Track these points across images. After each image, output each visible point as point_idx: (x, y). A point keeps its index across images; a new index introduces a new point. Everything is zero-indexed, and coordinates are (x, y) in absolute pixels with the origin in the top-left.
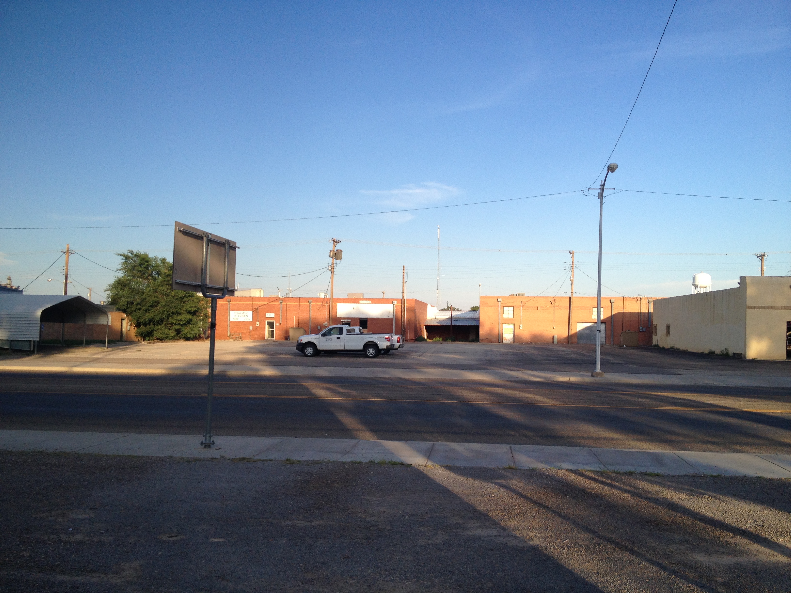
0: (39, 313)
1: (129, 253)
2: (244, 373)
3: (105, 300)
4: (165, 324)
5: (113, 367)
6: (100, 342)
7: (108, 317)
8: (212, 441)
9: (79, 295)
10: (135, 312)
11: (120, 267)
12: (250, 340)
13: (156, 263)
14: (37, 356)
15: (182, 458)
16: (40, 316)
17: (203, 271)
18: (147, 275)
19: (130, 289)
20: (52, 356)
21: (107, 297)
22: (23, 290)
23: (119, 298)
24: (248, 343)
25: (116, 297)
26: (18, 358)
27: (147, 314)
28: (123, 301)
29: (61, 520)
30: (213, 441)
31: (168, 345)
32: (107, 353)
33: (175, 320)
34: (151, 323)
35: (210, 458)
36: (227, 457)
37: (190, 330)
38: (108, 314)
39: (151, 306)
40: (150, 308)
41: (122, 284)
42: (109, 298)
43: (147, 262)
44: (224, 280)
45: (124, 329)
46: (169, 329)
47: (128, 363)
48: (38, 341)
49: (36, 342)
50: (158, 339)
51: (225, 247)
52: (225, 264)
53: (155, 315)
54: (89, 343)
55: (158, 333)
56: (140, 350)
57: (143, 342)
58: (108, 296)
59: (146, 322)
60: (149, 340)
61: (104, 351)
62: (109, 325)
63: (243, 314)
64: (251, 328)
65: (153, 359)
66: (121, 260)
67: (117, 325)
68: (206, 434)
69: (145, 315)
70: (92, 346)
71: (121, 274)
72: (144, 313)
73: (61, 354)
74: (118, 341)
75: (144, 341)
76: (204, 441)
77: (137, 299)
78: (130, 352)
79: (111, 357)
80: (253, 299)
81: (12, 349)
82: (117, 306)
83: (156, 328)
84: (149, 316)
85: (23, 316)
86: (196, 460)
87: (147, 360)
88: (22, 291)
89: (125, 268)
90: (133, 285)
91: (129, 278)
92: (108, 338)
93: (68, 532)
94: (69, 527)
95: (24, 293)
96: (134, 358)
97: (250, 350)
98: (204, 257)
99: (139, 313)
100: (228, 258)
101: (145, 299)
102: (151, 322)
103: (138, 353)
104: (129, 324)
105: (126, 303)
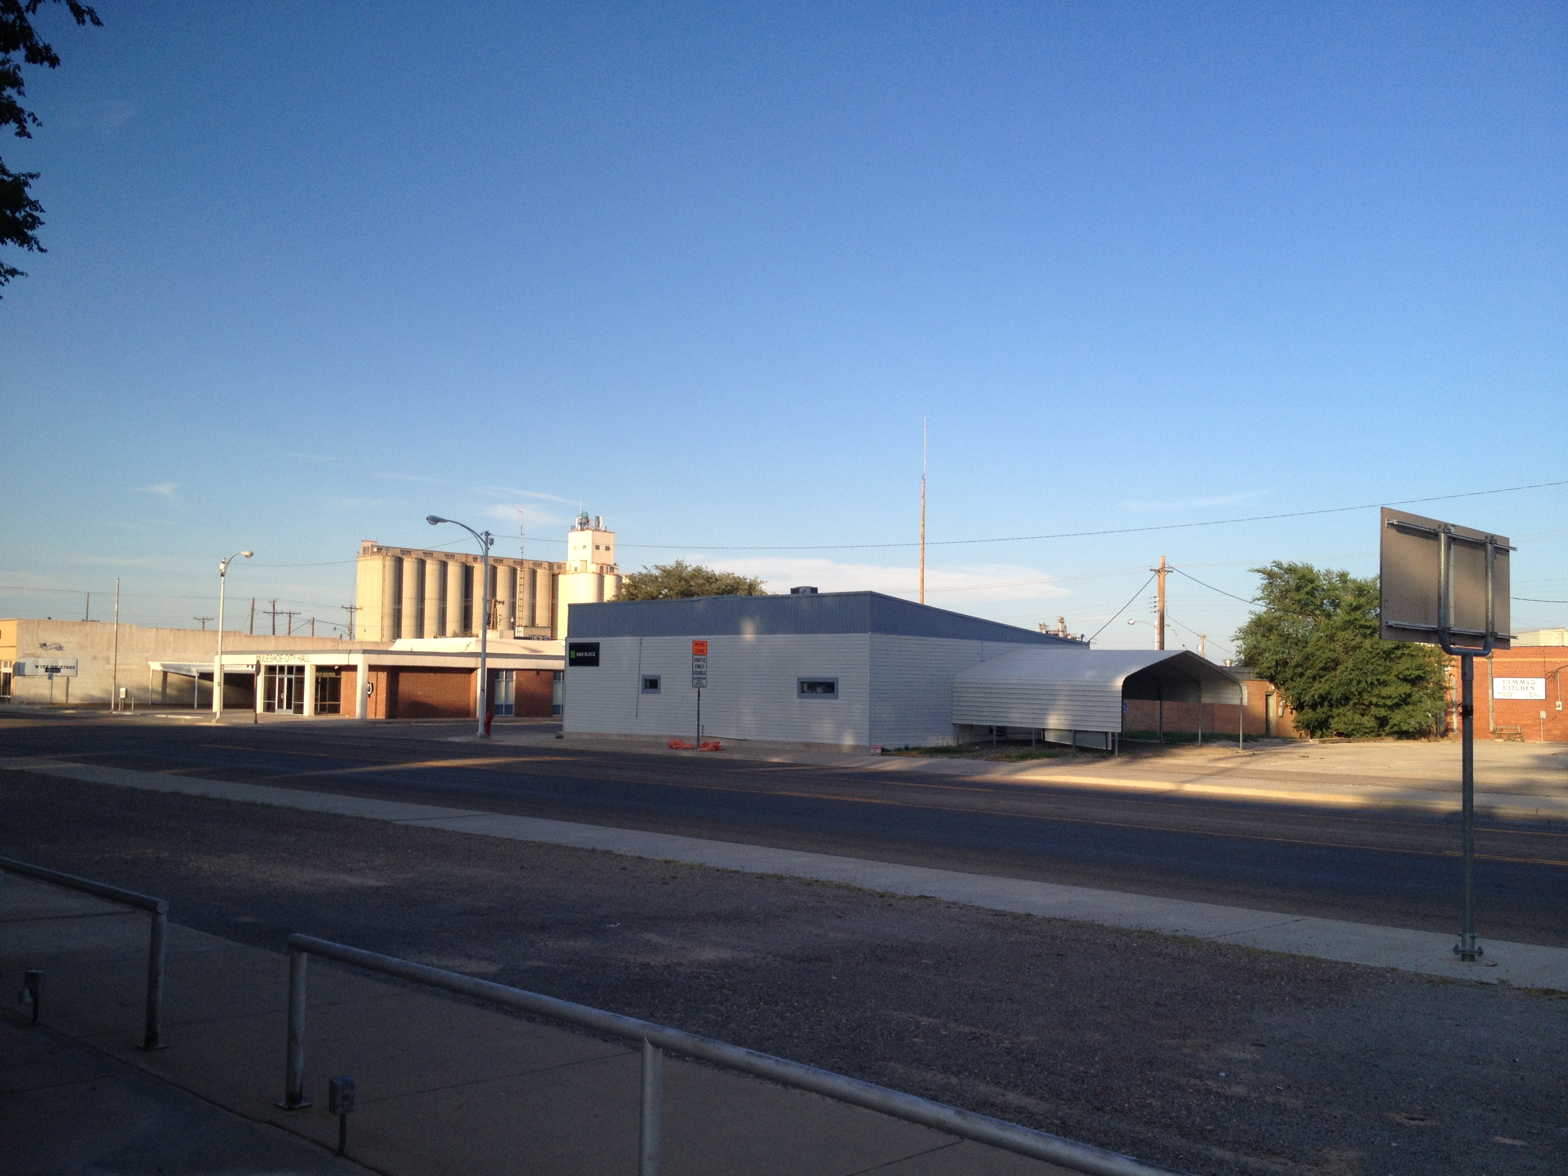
0: (1119, 683)
1: (1273, 568)
2: (1534, 813)
3: (1234, 658)
4: (1355, 704)
5: (1258, 787)
6: (1231, 739)
7: (1241, 690)
8: (1476, 947)
9: (1184, 649)
10: (1292, 680)
11: (1259, 594)
12: (1543, 742)
13: (1329, 583)
14: (1119, 759)
15: (1417, 975)
16: (1121, 688)
17: (1442, 602)
18: (1311, 607)
19: (1280, 635)
20: (1145, 760)
21: (1237, 652)
22: (1089, 641)
23: (1260, 654)
24: (1539, 747)
25: (1254, 651)
26: (1089, 763)
27: (1317, 685)
28: (1268, 660)
29: (1203, 1054)
30: (1480, 948)
31: (1361, 747)
32: (1244, 759)
33: (1375, 696)
34: (1326, 704)
35: (1476, 982)
36: (1515, 983)
37: (1406, 716)
38: (1241, 684)
39: (1324, 669)
40: (1322, 673)
41: (1264, 626)
42: (1240, 653)
43: (1312, 581)
44: (1487, 617)
45: (1272, 714)
46: (1363, 715)
47: (1285, 781)
48: (1119, 734)
49: (1116, 735)
50: (1339, 734)
51: (1486, 551)
52: (1487, 585)
53: (1332, 687)
54: (1209, 739)
55: (1340, 723)
56: (1305, 755)
57: (1311, 741)
58: (1238, 649)
59: (1314, 700)
60: (1321, 737)
61: (1237, 754)
62: (1243, 706)
63: (1523, 685)
64: (1543, 714)
65: (1335, 775)
66: (1259, 581)
67: (1258, 706)
68: (1465, 932)
69: (1312, 686)
70: (1213, 745)
71: (1261, 608)
72: (1310, 683)
73: (1160, 758)
74: (1262, 736)
75: (1311, 738)
76: (1460, 945)
77: (1297, 657)
78: (1287, 759)
79: (1251, 767)
80: (1545, 651)
81: (1077, 747)
82: (1257, 670)
83: (1335, 711)
84: (1319, 688)
85: (1092, 689)
86: (1445, 981)
87: (1322, 775)
88: (1088, 644)
89: (1269, 595)
90: (1287, 627)
91: (1278, 614)
92: (1243, 731)
93: (1220, 1078)
94: (1221, 1071)
95: (1092, 647)
96: (1296, 770)
97: (1545, 763)
98: (1443, 573)
99: (1300, 683)
100: (1493, 571)
101: (1313, 655)
102: (1325, 701)
103: (1302, 762)
104: (1281, 704)
105: (1274, 663)
